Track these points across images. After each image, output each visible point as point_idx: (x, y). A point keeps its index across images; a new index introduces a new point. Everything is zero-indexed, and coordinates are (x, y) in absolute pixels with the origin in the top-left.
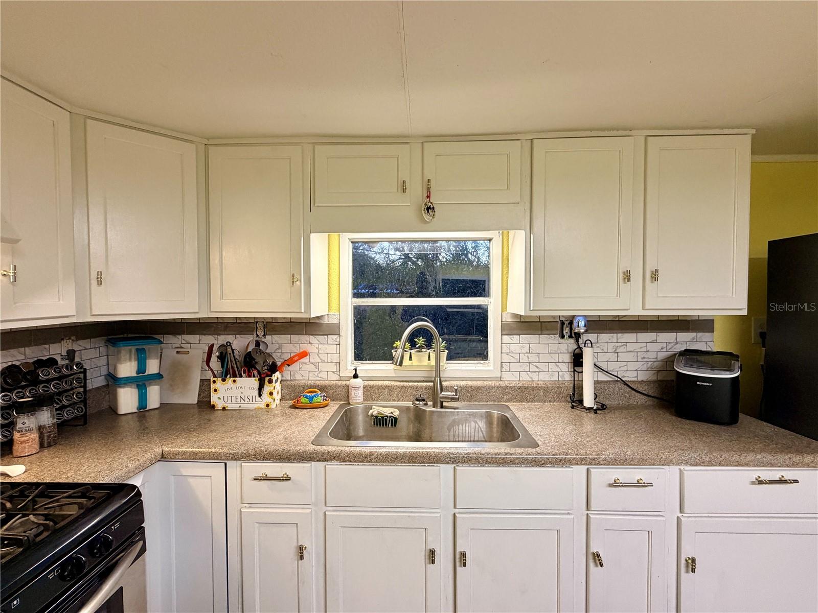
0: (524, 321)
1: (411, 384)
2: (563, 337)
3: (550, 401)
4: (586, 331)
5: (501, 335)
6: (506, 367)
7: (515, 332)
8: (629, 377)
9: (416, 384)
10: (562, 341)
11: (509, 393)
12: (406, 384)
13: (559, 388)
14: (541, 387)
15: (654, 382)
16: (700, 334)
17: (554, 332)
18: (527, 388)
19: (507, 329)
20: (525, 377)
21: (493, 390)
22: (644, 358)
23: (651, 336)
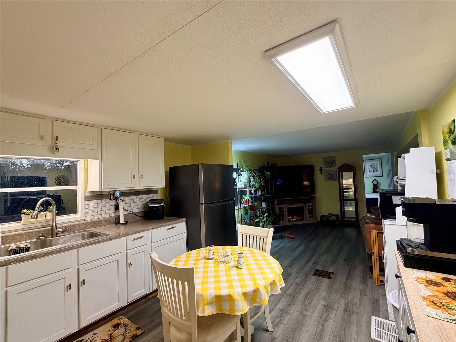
0: (95, 194)
1: (34, 230)
2: (111, 199)
3: (107, 225)
4: (120, 196)
5: (85, 201)
6: (87, 214)
7: (91, 199)
8: (135, 211)
9: (38, 229)
10: (111, 201)
11: (89, 225)
12: (31, 231)
13: (110, 219)
14: (103, 220)
15: (142, 212)
16: (154, 195)
17: (108, 198)
18: (97, 222)
19: (87, 198)
20: (96, 218)
21: (82, 225)
22: (139, 204)
23: (141, 196)
